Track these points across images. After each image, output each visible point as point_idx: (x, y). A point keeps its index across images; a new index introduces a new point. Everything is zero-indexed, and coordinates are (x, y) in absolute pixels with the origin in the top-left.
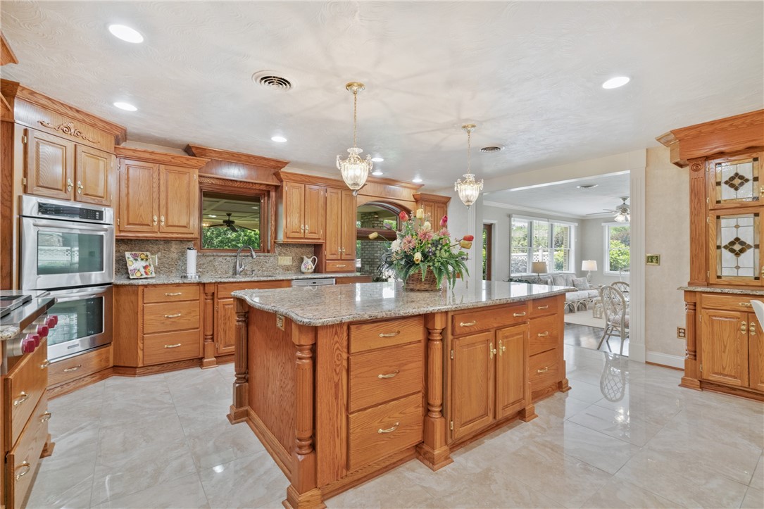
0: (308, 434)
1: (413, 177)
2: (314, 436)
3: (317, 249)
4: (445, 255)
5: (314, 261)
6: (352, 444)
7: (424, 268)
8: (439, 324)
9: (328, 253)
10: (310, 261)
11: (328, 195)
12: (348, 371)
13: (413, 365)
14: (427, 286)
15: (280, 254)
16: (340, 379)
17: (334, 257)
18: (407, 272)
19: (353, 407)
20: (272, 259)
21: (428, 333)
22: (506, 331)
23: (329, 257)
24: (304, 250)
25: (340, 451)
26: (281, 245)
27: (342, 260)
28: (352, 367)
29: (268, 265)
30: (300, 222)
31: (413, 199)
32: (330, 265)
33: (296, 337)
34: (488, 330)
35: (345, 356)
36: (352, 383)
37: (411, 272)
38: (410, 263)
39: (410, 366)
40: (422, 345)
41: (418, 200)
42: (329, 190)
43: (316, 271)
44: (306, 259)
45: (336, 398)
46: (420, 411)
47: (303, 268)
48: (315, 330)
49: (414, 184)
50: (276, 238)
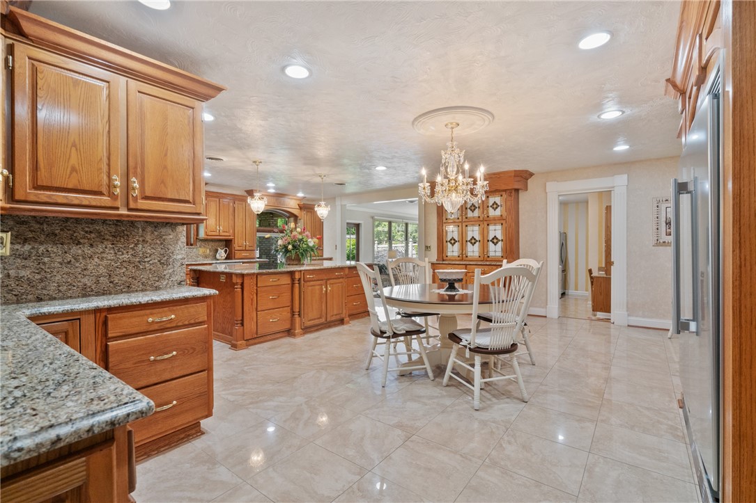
0: (240, 318)
1: (297, 192)
2: (242, 320)
3: (228, 243)
4: (305, 246)
5: (226, 251)
6: (259, 324)
7: (293, 252)
8: (297, 276)
9: (236, 246)
10: (223, 251)
11: (236, 206)
12: (257, 294)
13: (286, 294)
14: (297, 263)
15: (200, 247)
16: (253, 297)
17: (241, 248)
18: (286, 255)
19: (259, 309)
20: (195, 250)
21: (293, 280)
22: (332, 281)
23: (237, 248)
24: (217, 244)
25: (254, 327)
26: (201, 240)
27: (246, 250)
28: (258, 293)
29: (192, 254)
30: (216, 224)
31: (298, 207)
32: (238, 254)
33: (235, 280)
34: (322, 280)
35: (255, 288)
36: (259, 299)
37: (288, 255)
38: (287, 251)
39: (284, 294)
40: (290, 285)
41: (301, 208)
42: (236, 203)
43: (226, 259)
44: (220, 250)
45: (252, 304)
46: (289, 315)
47: (218, 256)
48: (243, 276)
49: (298, 197)
50: (197, 235)
